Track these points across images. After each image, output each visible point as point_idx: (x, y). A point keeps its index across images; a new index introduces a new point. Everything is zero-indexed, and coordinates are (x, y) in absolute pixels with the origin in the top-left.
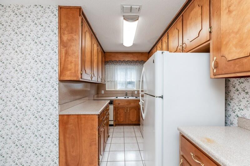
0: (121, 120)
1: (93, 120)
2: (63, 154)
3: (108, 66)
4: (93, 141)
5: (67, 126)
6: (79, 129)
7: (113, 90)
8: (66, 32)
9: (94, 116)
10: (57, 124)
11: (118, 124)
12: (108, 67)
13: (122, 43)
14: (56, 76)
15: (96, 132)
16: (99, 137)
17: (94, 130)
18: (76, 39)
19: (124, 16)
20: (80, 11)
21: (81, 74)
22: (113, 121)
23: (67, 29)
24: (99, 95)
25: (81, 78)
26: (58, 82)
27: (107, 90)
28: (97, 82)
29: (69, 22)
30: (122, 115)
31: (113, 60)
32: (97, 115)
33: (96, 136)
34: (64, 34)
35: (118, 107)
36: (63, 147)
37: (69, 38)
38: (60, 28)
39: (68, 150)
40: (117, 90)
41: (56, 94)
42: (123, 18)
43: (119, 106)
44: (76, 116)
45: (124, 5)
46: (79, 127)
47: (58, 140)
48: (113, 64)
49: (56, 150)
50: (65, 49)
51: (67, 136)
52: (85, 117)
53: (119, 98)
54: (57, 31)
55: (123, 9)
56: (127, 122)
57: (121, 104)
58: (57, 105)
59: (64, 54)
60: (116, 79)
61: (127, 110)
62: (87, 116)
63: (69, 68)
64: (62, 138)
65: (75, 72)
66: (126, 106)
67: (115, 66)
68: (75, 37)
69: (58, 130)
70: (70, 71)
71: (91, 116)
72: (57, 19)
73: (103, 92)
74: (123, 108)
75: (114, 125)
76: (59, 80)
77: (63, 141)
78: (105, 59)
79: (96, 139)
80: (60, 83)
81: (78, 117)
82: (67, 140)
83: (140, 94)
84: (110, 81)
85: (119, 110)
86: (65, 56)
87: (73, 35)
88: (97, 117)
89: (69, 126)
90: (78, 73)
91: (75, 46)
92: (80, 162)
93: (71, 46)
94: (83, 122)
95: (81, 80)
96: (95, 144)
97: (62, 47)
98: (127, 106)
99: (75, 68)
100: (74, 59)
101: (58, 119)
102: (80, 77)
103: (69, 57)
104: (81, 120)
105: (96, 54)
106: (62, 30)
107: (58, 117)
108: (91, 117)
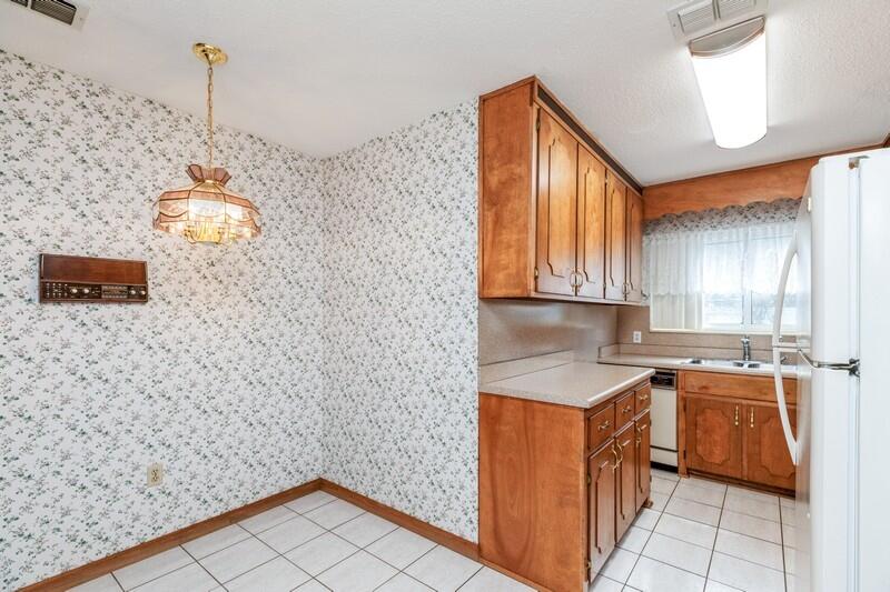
0: (717, 455)
1: (570, 424)
2: (488, 504)
3: (659, 236)
4: (568, 493)
5: (497, 427)
6: (527, 443)
7: (683, 330)
8: (496, 164)
9: (571, 411)
10: (474, 416)
11: (698, 468)
12: (659, 243)
13: (710, 137)
14: (472, 286)
15: (578, 465)
16: (588, 485)
17: (573, 457)
18: (520, 177)
19: (690, 44)
20: (532, 88)
21: (536, 278)
22: (675, 455)
23: (498, 155)
24: (623, 348)
25: (536, 290)
26: (476, 304)
27: (653, 329)
28: (603, 301)
29: (502, 131)
30: (717, 438)
31: (679, 213)
32: (580, 409)
33: (577, 479)
34: (491, 169)
35: (699, 399)
36: (487, 483)
37: (503, 179)
38: (483, 157)
39: (499, 496)
40: (702, 331)
41: (472, 335)
42: (687, 51)
43: (702, 396)
44: (520, 402)
45: (681, 8)
46: (527, 437)
47: (477, 462)
48: (682, 228)
49: (472, 486)
50: (494, 210)
51: (498, 455)
52: (545, 411)
53: (706, 365)
54: (474, 168)
55: (678, 23)
56: (745, 473)
57: (712, 391)
58: (474, 366)
59: (490, 226)
60: (696, 288)
61: (744, 421)
62: (551, 408)
63: (503, 262)
64: (486, 457)
65: (518, 273)
66: (737, 401)
67: (688, 236)
68: (518, 170)
69: (476, 434)
70: (506, 272)
71: (562, 410)
72: (476, 136)
73: (637, 337)
74: (723, 406)
75: (682, 469)
76: (480, 298)
77: (487, 465)
78: (643, 212)
79: (577, 487)
80: (482, 304)
81: (525, 408)
82: (498, 467)
83: (776, 352)
84: (669, 294)
85: (703, 412)
86: (494, 229)
87: (513, 166)
88: (581, 415)
89: (503, 428)
90: (525, 275)
91: (519, 197)
92: (530, 544)
93: (508, 199)
94: (539, 423)
95: (533, 294)
96: (576, 505)
97: (486, 206)
98: (744, 402)
99: (518, 261)
100: (515, 237)
101: (476, 405)
102: (532, 287)
103: (504, 232)
104: (533, 419)
105: (599, 205)
106: (486, 159)
107: (477, 397)
108: (565, 414)
